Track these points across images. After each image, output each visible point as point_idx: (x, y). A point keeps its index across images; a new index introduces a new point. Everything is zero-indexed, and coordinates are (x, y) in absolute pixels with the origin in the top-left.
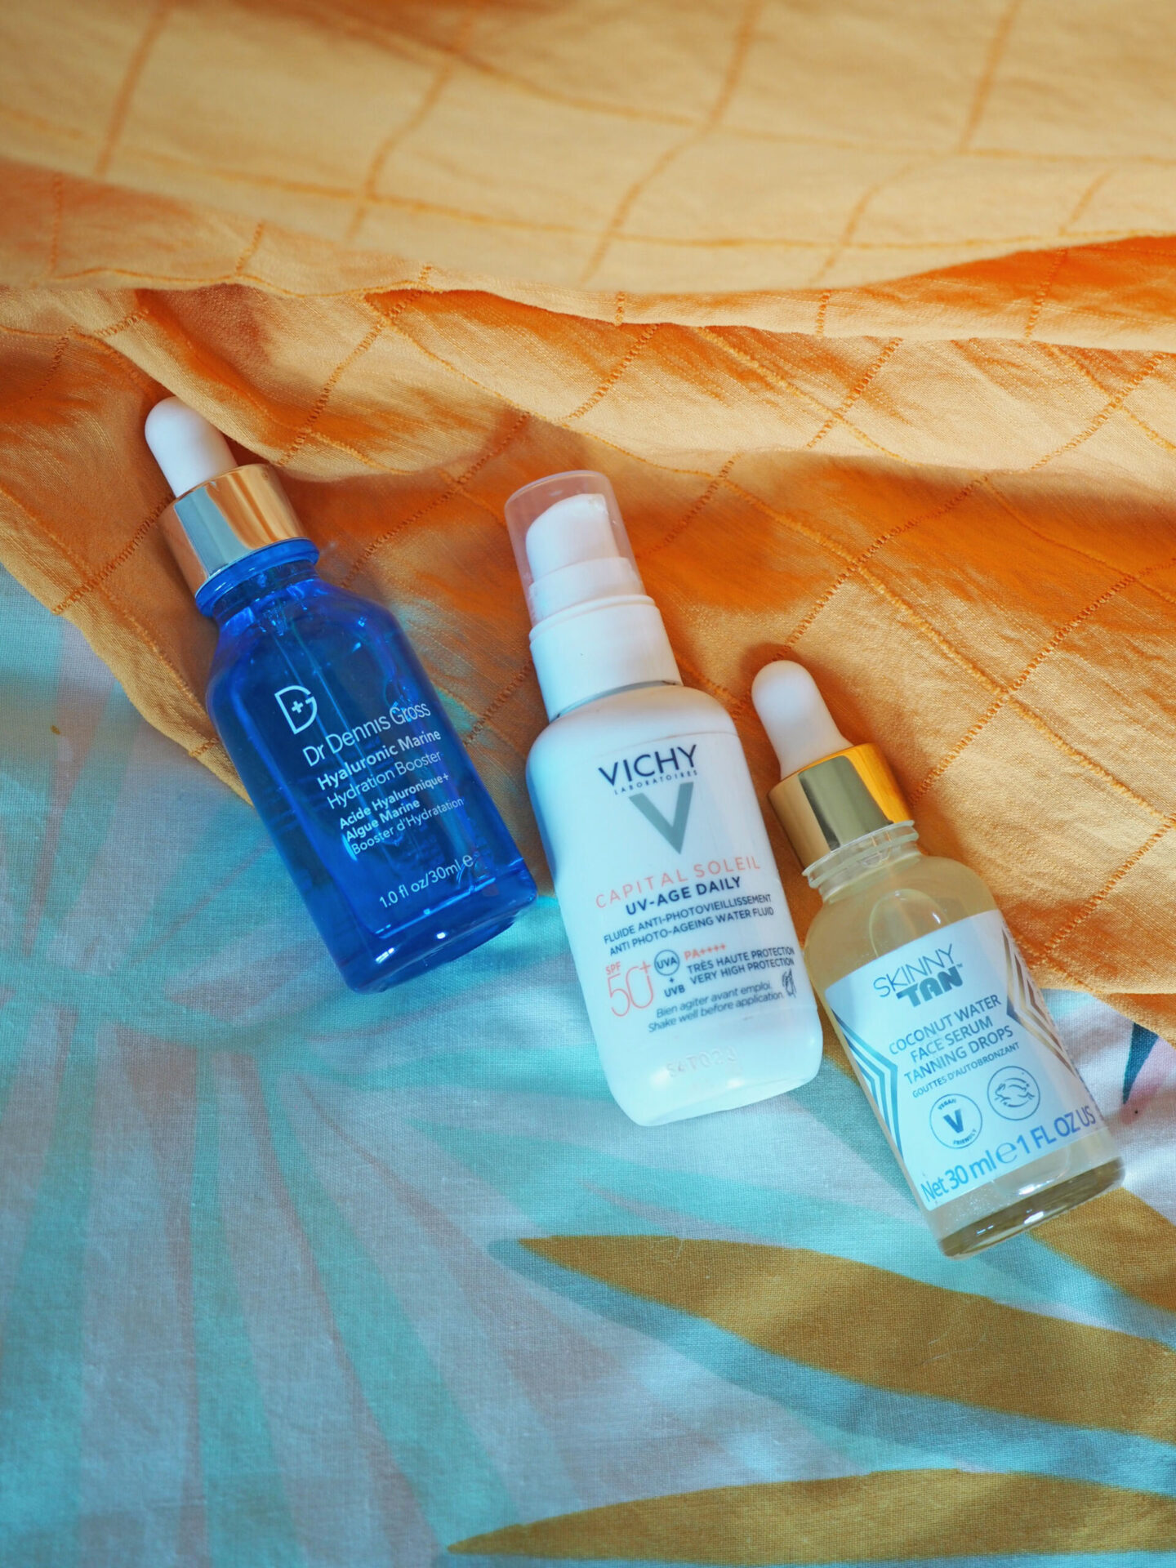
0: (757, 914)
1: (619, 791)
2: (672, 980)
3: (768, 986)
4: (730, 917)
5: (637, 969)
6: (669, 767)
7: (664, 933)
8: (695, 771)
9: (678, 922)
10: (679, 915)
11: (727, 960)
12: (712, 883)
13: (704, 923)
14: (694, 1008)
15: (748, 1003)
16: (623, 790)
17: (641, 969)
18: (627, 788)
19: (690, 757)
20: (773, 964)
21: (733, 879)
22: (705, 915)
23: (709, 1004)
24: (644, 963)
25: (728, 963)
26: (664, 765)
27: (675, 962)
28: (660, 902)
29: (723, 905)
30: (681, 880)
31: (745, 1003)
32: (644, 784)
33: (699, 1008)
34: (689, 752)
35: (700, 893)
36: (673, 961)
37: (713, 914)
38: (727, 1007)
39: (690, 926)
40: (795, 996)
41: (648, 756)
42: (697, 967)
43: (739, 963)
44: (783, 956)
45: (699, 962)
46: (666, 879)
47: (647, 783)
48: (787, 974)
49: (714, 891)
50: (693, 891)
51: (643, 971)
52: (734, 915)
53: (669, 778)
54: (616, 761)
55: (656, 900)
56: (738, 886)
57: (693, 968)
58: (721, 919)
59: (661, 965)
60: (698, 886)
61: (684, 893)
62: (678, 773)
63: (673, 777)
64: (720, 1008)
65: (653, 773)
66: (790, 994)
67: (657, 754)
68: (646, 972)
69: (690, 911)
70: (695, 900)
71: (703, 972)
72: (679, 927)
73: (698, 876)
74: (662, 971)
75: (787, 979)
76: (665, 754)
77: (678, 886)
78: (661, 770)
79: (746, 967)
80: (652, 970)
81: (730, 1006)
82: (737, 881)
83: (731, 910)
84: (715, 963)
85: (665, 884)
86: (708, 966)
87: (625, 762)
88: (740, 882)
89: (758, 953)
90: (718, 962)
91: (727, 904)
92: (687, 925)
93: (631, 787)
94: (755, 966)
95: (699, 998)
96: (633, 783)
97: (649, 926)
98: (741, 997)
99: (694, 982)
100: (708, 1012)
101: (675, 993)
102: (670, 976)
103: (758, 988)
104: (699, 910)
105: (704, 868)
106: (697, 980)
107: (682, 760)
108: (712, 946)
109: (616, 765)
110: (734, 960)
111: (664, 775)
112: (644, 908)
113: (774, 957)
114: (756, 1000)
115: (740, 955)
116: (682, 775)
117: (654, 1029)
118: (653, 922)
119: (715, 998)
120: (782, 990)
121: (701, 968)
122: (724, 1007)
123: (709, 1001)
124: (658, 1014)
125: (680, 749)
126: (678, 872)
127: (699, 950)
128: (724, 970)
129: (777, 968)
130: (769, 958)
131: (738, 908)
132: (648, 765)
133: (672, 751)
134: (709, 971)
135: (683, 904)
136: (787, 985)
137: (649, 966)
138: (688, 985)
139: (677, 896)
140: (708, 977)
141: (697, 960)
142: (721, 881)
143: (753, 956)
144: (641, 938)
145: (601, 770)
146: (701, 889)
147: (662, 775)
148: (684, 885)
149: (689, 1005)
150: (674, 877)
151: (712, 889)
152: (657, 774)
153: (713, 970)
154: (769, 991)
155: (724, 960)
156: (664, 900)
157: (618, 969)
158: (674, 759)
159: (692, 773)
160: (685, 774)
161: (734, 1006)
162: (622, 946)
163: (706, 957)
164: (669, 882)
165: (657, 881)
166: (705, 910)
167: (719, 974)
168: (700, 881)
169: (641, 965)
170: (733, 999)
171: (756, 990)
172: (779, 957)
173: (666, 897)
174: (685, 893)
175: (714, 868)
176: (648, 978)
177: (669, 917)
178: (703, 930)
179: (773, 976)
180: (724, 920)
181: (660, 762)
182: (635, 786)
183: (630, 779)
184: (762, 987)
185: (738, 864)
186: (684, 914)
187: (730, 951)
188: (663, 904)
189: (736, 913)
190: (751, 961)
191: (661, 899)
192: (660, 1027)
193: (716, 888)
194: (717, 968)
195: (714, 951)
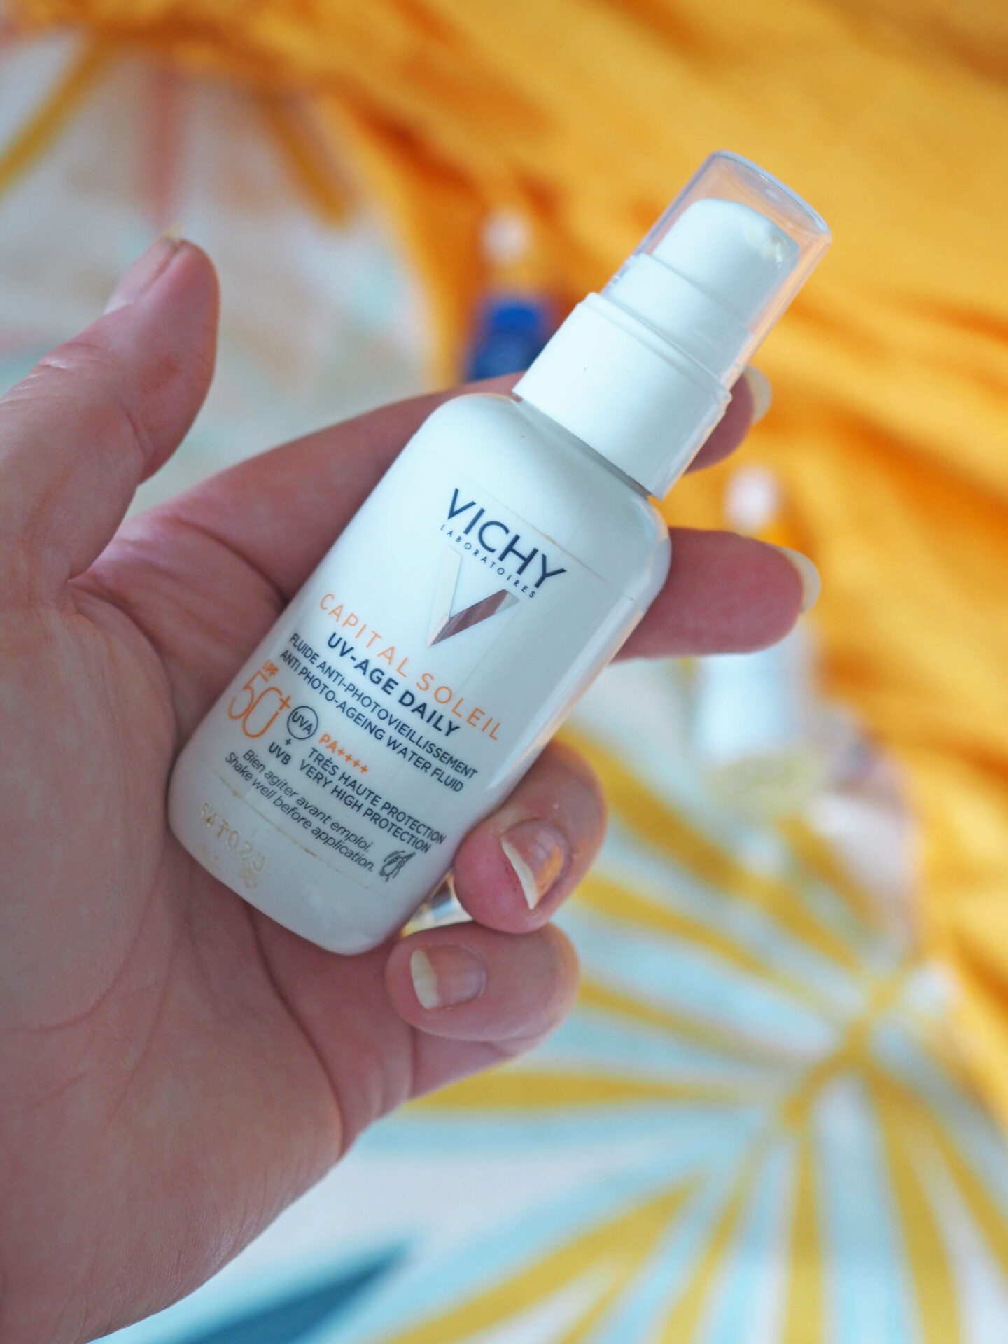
0: (436, 776)
1: (447, 530)
2: (288, 742)
3: (366, 847)
4: (404, 752)
5: (279, 697)
6: (513, 562)
7: (330, 696)
8: (533, 593)
9: (353, 702)
10: (361, 697)
11: (353, 784)
12: (424, 705)
13: (373, 730)
14: (275, 788)
15: (326, 841)
16: (450, 533)
17: (281, 700)
18: (455, 536)
19: (545, 575)
20: (397, 832)
21: (451, 723)
22: (383, 724)
23: (291, 801)
24: (289, 698)
25: (350, 788)
26: (511, 555)
27: (309, 730)
28: (359, 666)
29: (411, 734)
30: (398, 670)
31: (324, 836)
32: (473, 550)
33: (280, 793)
34: (549, 570)
35: (401, 701)
36: (309, 728)
37: (391, 731)
38: (303, 821)
39: (357, 718)
40: (387, 880)
41: (507, 531)
42: (320, 759)
43: (361, 799)
44: (420, 836)
45: (327, 757)
46: (389, 654)
47: (476, 553)
48: (402, 855)
49: (417, 714)
50: (398, 692)
51: (280, 704)
52: (409, 754)
53: (501, 571)
54: (475, 501)
55: (359, 660)
56: (447, 734)
57: (315, 755)
58: (393, 744)
59: (296, 718)
60: (407, 693)
61: (387, 684)
62: (516, 577)
63: (506, 576)
64: (296, 816)
65: (492, 551)
66: (382, 873)
67: (517, 538)
68: (281, 708)
69: (373, 705)
70: (390, 702)
71: (319, 769)
72: (347, 707)
73: (418, 685)
74: (292, 723)
75: (397, 860)
76: (524, 548)
77: (390, 672)
78: (502, 558)
79: (363, 810)
80: (286, 713)
81: (306, 824)
82: (451, 728)
83: (412, 747)
84: (339, 773)
85: (383, 657)
86: (330, 769)
87: (482, 511)
88: (453, 733)
89: (393, 810)
90: (342, 777)
91: (415, 738)
92: (356, 714)
93: (459, 539)
94: (375, 818)
95: (289, 785)
96: (466, 538)
97: (328, 674)
98: (326, 828)
99: (302, 768)
100: (282, 805)
101: (278, 756)
102: (291, 737)
103: (353, 838)
104: (383, 714)
105: (434, 685)
106: (307, 769)
107: (534, 569)
108: (355, 758)
109: (473, 504)
110: (361, 791)
111: (499, 564)
112: (343, 654)
113: (406, 828)
114: (337, 845)
115: (371, 792)
116: (516, 583)
117: (230, 761)
118: (335, 675)
119: (303, 802)
120: (378, 865)
121: (322, 763)
122: (300, 819)
123: (295, 798)
124: (247, 754)
125: (544, 558)
126: (406, 660)
127: (339, 747)
128: (339, 789)
129: (398, 840)
130: (401, 824)
131: (421, 753)
132: (498, 540)
133: (535, 551)
134: (326, 774)
135: (375, 692)
136: (390, 863)
137: (288, 707)
138: (295, 763)
139: (380, 680)
140: (318, 778)
141: (327, 754)
142: (435, 712)
143: (384, 807)
144: (311, 676)
145: (457, 491)
146: (407, 699)
147: (498, 562)
148: (396, 677)
149: (275, 780)
150: (397, 661)
151: (417, 709)
152: (494, 557)
153: (330, 778)
154: (362, 851)
155: (349, 782)
156: (365, 670)
157: (270, 675)
158: (527, 561)
159: (528, 592)
160: (521, 586)
161: (310, 829)
162: (294, 661)
163: (338, 760)
164: (388, 661)
165: (380, 646)
166: (387, 721)
167: (330, 787)
168: (414, 690)
169: (284, 698)
170: (316, 822)
171: (348, 838)
172: (413, 832)
173: (370, 668)
174: (389, 685)
175: (444, 695)
176: (277, 714)
177: (351, 688)
178: (365, 734)
179: (383, 844)
180: (394, 748)
181: (510, 548)
182: (463, 542)
183: (467, 532)
184: (359, 841)
185: (473, 715)
186: (366, 702)
187: (364, 780)
188: (360, 671)
189: (414, 754)
190: (377, 809)
191: (363, 666)
192: (235, 766)
193: (422, 713)
194: (335, 780)
195: (351, 763)
